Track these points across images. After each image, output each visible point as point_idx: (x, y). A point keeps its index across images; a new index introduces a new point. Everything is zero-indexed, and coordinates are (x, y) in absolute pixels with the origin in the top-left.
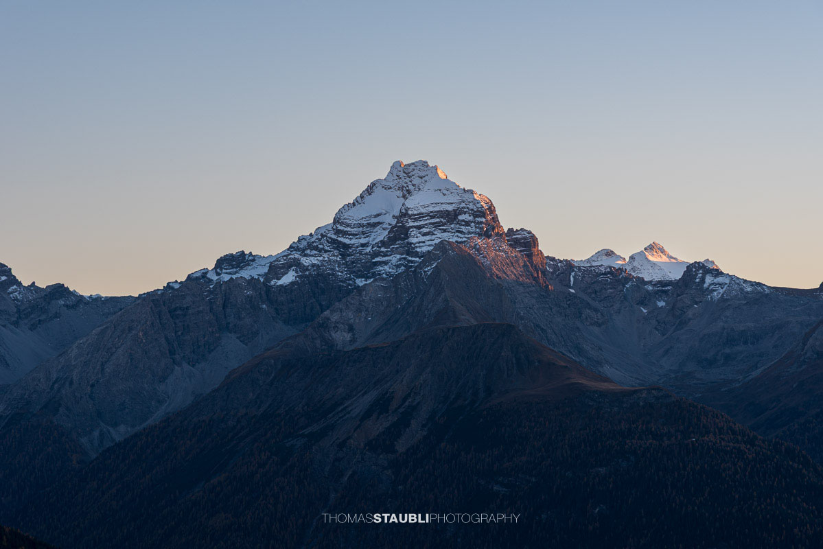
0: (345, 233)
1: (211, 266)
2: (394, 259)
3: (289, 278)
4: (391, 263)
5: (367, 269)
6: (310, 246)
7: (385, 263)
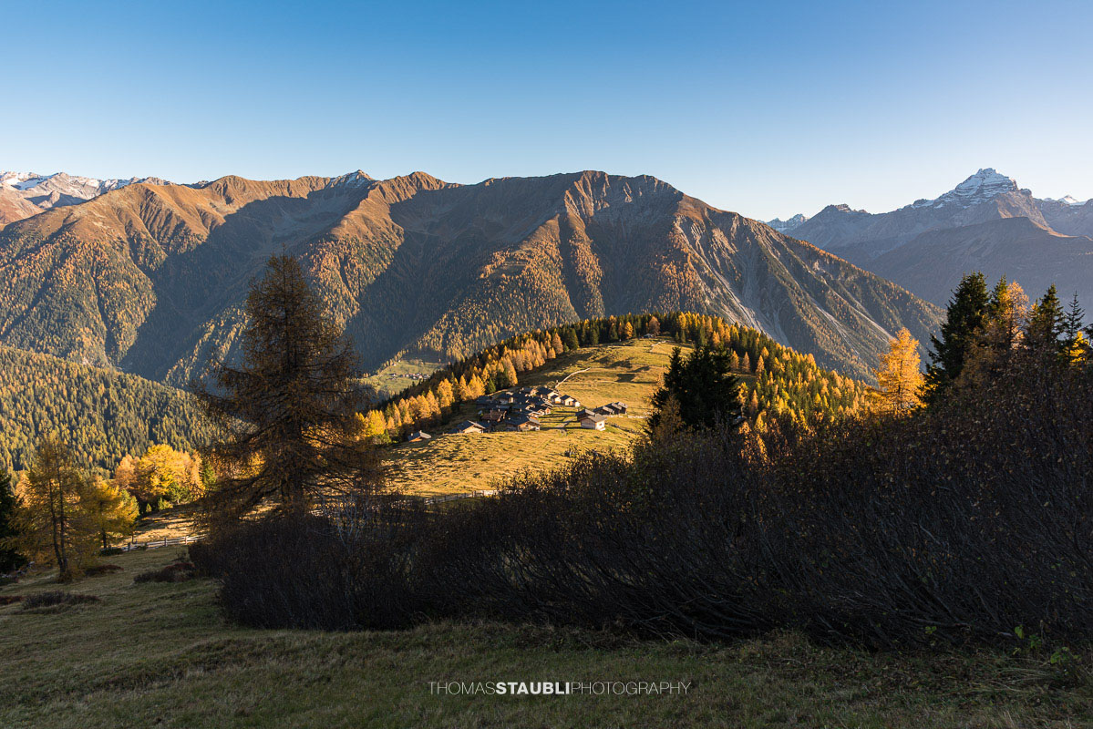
0: (960, 192)
1: (912, 204)
3: (941, 206)
4: (976, 201)
5: (967, 202)
6: (948, 197)
7: (974, 201)
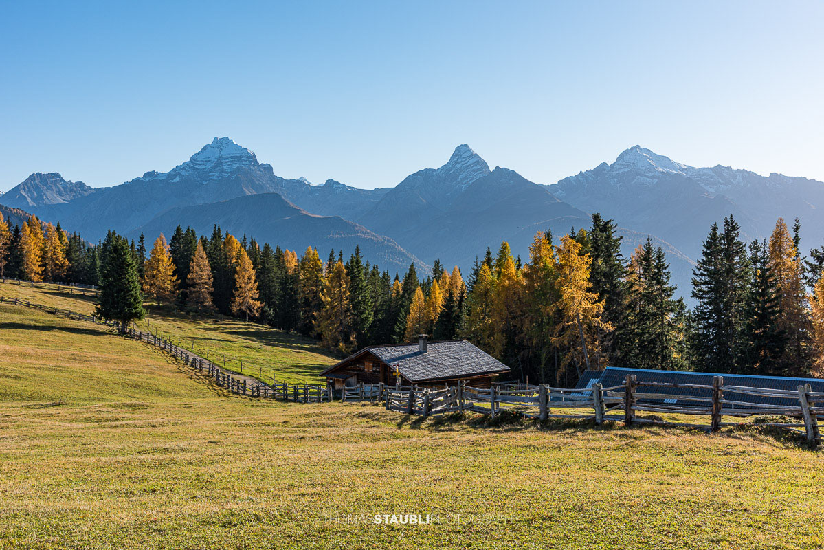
0: (196, 164)
1: (141, 176)
2: (217, 174)
5: (206, 177)
6: (183, 169)
7: (214, 175)
